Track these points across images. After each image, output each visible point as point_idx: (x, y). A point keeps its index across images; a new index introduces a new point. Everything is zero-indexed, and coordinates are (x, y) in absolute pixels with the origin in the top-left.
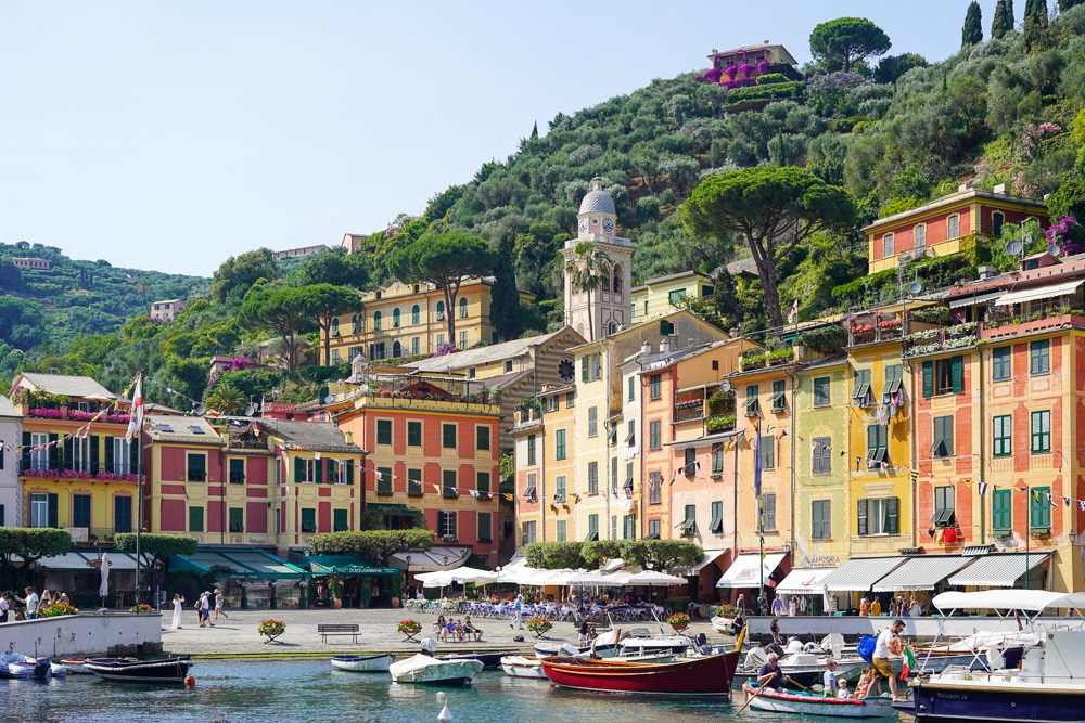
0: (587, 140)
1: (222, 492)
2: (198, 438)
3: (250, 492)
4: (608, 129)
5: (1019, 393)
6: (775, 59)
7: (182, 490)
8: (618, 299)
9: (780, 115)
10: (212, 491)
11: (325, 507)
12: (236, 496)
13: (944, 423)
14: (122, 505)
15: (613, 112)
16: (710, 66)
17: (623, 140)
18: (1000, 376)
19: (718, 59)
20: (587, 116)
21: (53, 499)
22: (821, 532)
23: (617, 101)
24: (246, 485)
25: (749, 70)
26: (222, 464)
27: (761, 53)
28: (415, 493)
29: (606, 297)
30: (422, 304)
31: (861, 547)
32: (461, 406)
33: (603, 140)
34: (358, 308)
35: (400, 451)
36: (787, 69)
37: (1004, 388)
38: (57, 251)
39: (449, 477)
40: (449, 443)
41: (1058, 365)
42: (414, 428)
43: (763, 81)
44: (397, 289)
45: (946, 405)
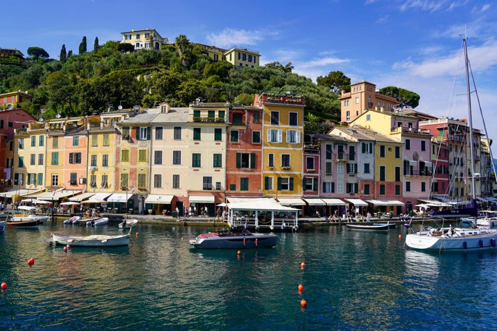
6: (18, 53)
36: (20, 56)
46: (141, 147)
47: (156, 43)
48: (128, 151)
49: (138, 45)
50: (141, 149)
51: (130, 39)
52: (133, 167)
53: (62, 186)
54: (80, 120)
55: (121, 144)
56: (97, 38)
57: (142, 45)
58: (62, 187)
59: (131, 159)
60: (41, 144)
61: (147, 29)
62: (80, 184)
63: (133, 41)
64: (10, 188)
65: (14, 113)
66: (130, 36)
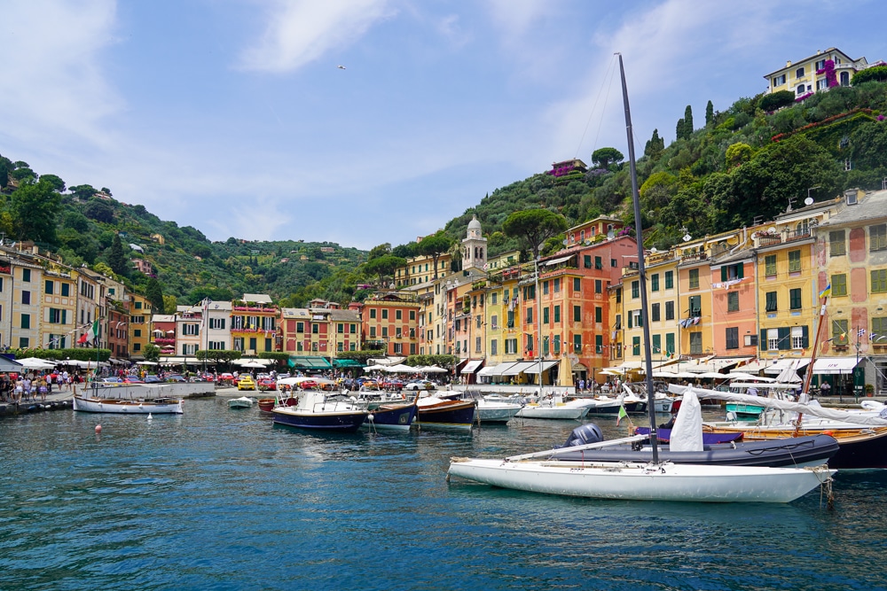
0: (502, 199)
1: (310, 336)
2: (303, 317)
3: (320, 337)
4: (510, 194)
5: (551, 299)
6: (577, 165)
7: (295, 336)
8: (481, 261)
9: (574, 187)
10: (306, 336)
11: (347, 342)
12: (315, 338)
13: (530, 310)
14: (268, 341)
15: (514, 187)
16: (552, 168)
17: (514, 198)
18: (546, 293)
19: (555, 166)
20: (504, 189)
21: (243, 339)
22: (494, 353)
23: (516, 183)
24: (319, 334)
25: (567, 170)
26: (310, 326)
27: (571, 163)
28: (385, 335)
29: (477, 260)
30: (429, 263)
31: (506, 358)
32: (404, 304)
33: (507, 199)
34: (406, 266)
35: (379, 320)
36: (582, 168)
37: (547, 297)
38: (338, 245)
39: (399, 330)
40: (399, 317)
41: (562, 288)
42: (385, 312)
43: (571, 174)
44: (421, 258)
45: (530, 303)
46: (874, 264)
47: (842, 74)
48: (844, 275)
49: (801, 88)
50: (874, 268)
51: (784, 82)
52: (856, 305)
53: (710, 352)
54: (733, 236)
55: (828, 265)
56: (710, 102)
57: (809, 87)
58: (712, 354)
59: (852, 290)
60: (669, 285)
61: (819, 53)
62: (745, 346)
63: (790, 85)
64: (620, 362)
65: (617, 244)
66: (784, 77)
